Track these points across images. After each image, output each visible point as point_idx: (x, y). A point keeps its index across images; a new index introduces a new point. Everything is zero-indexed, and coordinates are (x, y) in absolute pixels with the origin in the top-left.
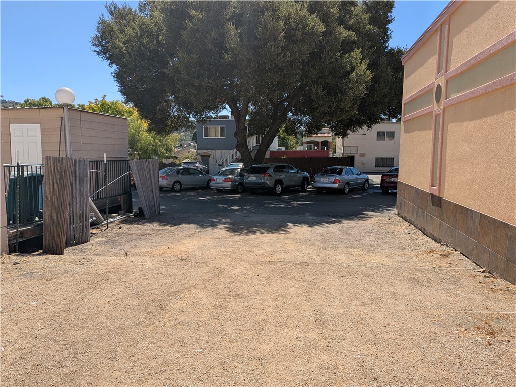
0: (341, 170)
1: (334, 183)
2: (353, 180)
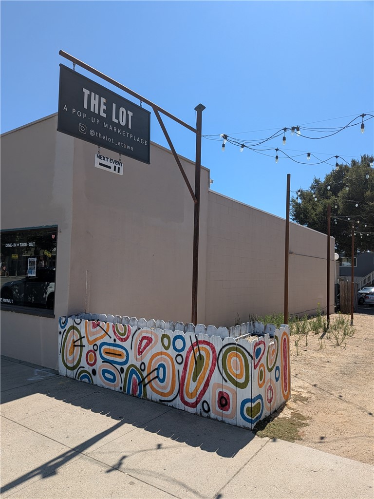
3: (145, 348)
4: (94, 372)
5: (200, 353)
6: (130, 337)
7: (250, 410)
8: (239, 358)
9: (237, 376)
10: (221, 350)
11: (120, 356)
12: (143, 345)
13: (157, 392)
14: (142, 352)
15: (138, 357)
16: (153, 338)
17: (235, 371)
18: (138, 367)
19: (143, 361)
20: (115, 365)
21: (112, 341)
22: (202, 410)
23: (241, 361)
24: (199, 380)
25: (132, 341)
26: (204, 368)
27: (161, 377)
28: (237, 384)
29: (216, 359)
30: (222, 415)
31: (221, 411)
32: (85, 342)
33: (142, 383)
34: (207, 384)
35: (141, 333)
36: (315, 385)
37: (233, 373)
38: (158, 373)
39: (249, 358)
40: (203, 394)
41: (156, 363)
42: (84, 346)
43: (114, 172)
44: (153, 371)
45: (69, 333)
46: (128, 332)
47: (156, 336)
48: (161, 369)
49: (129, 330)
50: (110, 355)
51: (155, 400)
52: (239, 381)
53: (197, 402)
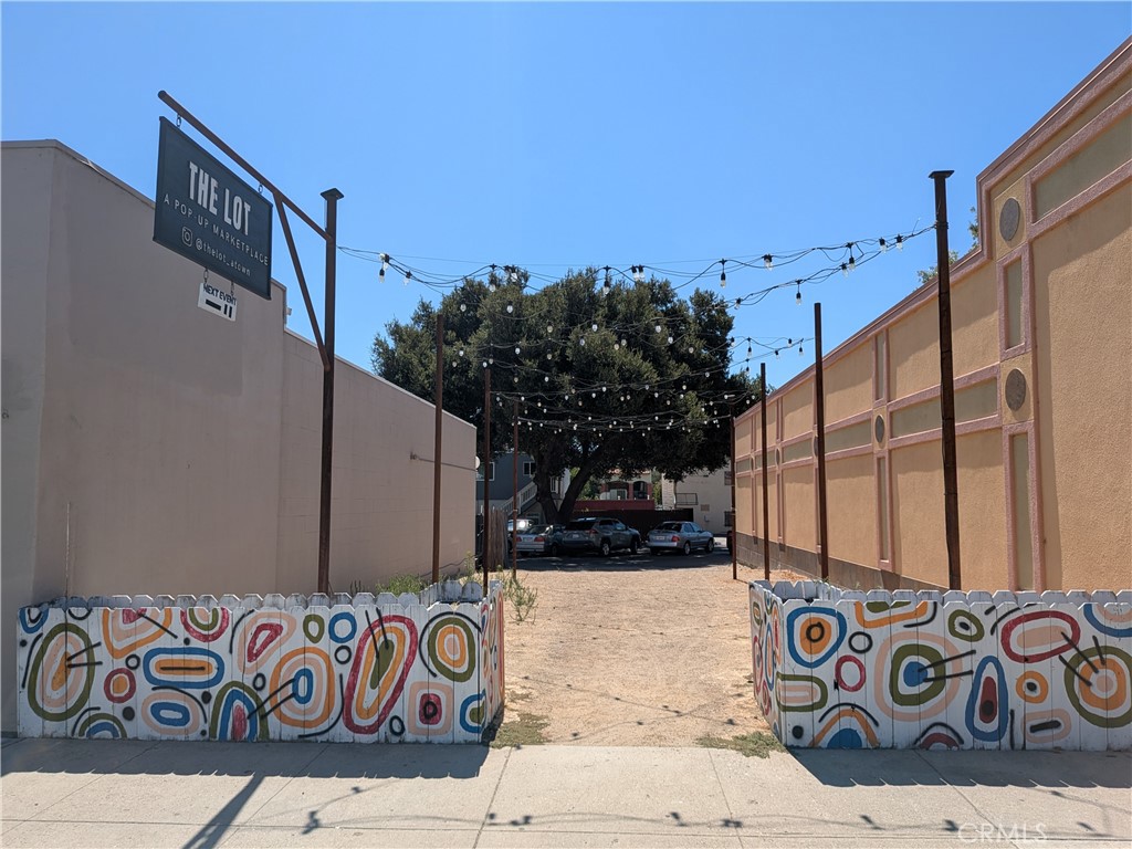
0: (680, 526)
1: (673, 541)
2: (694, 539)
3: (264, 645)
4: (129, 714)
5: (385, 637)
6: (229, 631)
7: (477, 714)
8: (459, 634)
9: (454, 664)
10: (427, 626)
11: (202, 672)
12: (259, 642)
13: (294, 723)
14: (257, 655)
15: (248, 665)
16: (284, 624)
17: (451, 657)
18: (249, 683)
19: (260, 671)
20: (187, 690)
21: (179, 644)
22: (389, 733)
23: (461, 639)
24: (384, 683)
25: (233, 636)
26: (394, 662)
27: (302, 692)
28: (455, 677)
29: (416, 644)
30: (428, 732)
31: (426, 726)
32: (99, 654)
33: (258, 713)
34: (399, 687)
35: (256, 619)
36: (526, 678)
37: (448, 661)
38: (296, 688)
39: (475, 631)
40: (392, 706)
41: (290, 670)
42: (100, 663)
43: (224, 316)
44: (282, 687)
45: (53, 642)
46: (223, 621)
47: (292, 622)
48: (303, 681)
49: (223, 617)
50: (175, 671)
51: (289, 739)
52: (457, 670)
53: (379, 722)
